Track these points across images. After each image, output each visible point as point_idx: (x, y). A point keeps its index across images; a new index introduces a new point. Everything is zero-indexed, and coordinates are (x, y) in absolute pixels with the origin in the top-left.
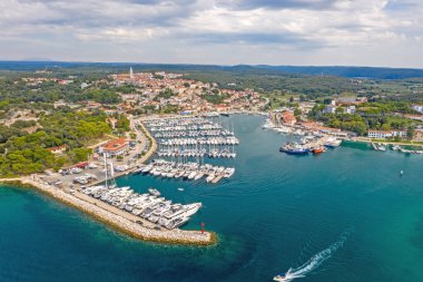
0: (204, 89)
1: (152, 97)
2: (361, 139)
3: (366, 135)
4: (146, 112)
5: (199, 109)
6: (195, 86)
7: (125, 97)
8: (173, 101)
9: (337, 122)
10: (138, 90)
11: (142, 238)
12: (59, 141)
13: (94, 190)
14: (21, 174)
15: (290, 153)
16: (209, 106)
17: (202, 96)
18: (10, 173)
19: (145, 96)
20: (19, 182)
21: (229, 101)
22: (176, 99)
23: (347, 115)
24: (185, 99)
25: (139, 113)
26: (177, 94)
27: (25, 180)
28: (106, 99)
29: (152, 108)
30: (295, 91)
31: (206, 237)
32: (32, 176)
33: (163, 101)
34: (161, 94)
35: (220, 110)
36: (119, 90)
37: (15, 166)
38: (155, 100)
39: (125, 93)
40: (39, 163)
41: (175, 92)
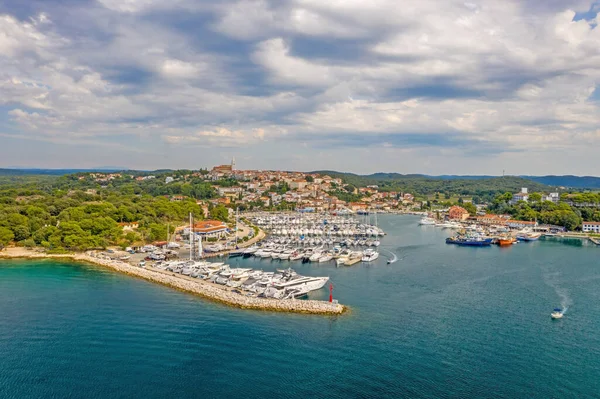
0: (333, 185)
1: (260, 192)
2: (572, 235)
3: (579, 229)
4: (251, 208)
5: (326, 206)
6: (320, 180)
7: (222, 191)
8: (290, 197)
9: (533, 213)
10: (241, 184)
11: (239, 306)
12: (130, 216)
13: (173, 263)
14: (75, 250)
15: (462, 244)
16: (340, 204)
17: (331, 193)
18: (60, 248)
19: (251, 191)
20: (71, 258)
21: (369, 200)
22: (294, 194)
23: (547, 203)
24: (307, 195)
25: (242, 209)
26: (295, 189)
27: (78, 256)
28: (198, 192)
29: (260, 203)
30: (465, 193)
31: (337, 307)
32: (89, 252)
33: (276, 197)
34: (273, 189)
35: (355, 209)
36: (216, 184)
37: (67, 238)
38: (263, 195)
39: (224, 186)
40: (100, 236)
41: (292, 186)
